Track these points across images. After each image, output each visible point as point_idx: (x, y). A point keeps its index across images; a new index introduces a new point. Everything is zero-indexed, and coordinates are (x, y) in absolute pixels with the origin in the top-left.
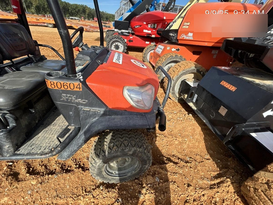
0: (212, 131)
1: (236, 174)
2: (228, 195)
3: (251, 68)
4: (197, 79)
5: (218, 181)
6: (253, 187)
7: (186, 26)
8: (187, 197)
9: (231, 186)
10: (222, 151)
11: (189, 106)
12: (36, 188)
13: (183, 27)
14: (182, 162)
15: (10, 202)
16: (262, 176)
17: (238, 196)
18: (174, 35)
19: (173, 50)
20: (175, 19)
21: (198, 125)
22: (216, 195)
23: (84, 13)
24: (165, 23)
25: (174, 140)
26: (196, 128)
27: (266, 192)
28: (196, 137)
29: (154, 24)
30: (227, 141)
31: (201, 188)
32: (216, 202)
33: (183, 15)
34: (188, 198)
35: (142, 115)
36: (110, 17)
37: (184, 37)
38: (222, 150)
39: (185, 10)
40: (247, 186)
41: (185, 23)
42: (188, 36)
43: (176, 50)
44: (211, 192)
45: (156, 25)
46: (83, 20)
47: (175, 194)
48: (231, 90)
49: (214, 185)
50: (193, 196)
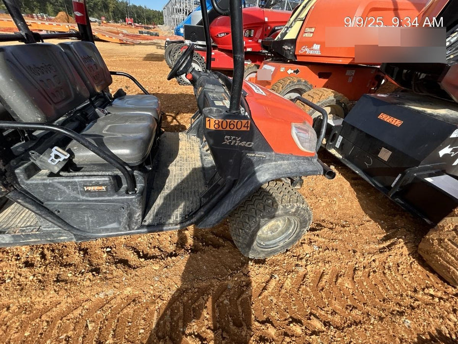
0: (371, 183)
1: (408, 233)
2: (403, 258)
3: (420, 94)
4: (337, 115)
5: (388, 243)
6: (436, 239)
7: (308, 34)
8: (356, 264)
9: (405, 247)
10: (382, 210)
11: (330, 154)
12: (162, 273)
13: (304, 36)
14: (337, 226)
15: (137, 293)
16: (449, 223)
17: (414, 258)
18: (289, 48)
19: (290, 71)
20: (290, 22)
21: (345, 180)
22: (389, 259)
23: (105, 9)
24: (266, 28)
25: (320, 201)
26: (343, 184)
27: (453, 240)
28: (347, 195)
29: (250, 30)
30: (394, 192)
31: (369, 253)
32: (389, 267)
33: (303, 16)
34: (357, 266)
35: (309, 160)
36: (155, 16)
37: (306, 52)
38: (383, 208)
39: (304, 7)
40: (428, 240)
41: (306, 29)
42: (313, 50)
43: (294, 72)
44: (382, 257)
45: (253, 31)
46: (105, 22)
47: (341, 262)
48: (395, 124)
49: (384, 248)
50: (363, 263)
